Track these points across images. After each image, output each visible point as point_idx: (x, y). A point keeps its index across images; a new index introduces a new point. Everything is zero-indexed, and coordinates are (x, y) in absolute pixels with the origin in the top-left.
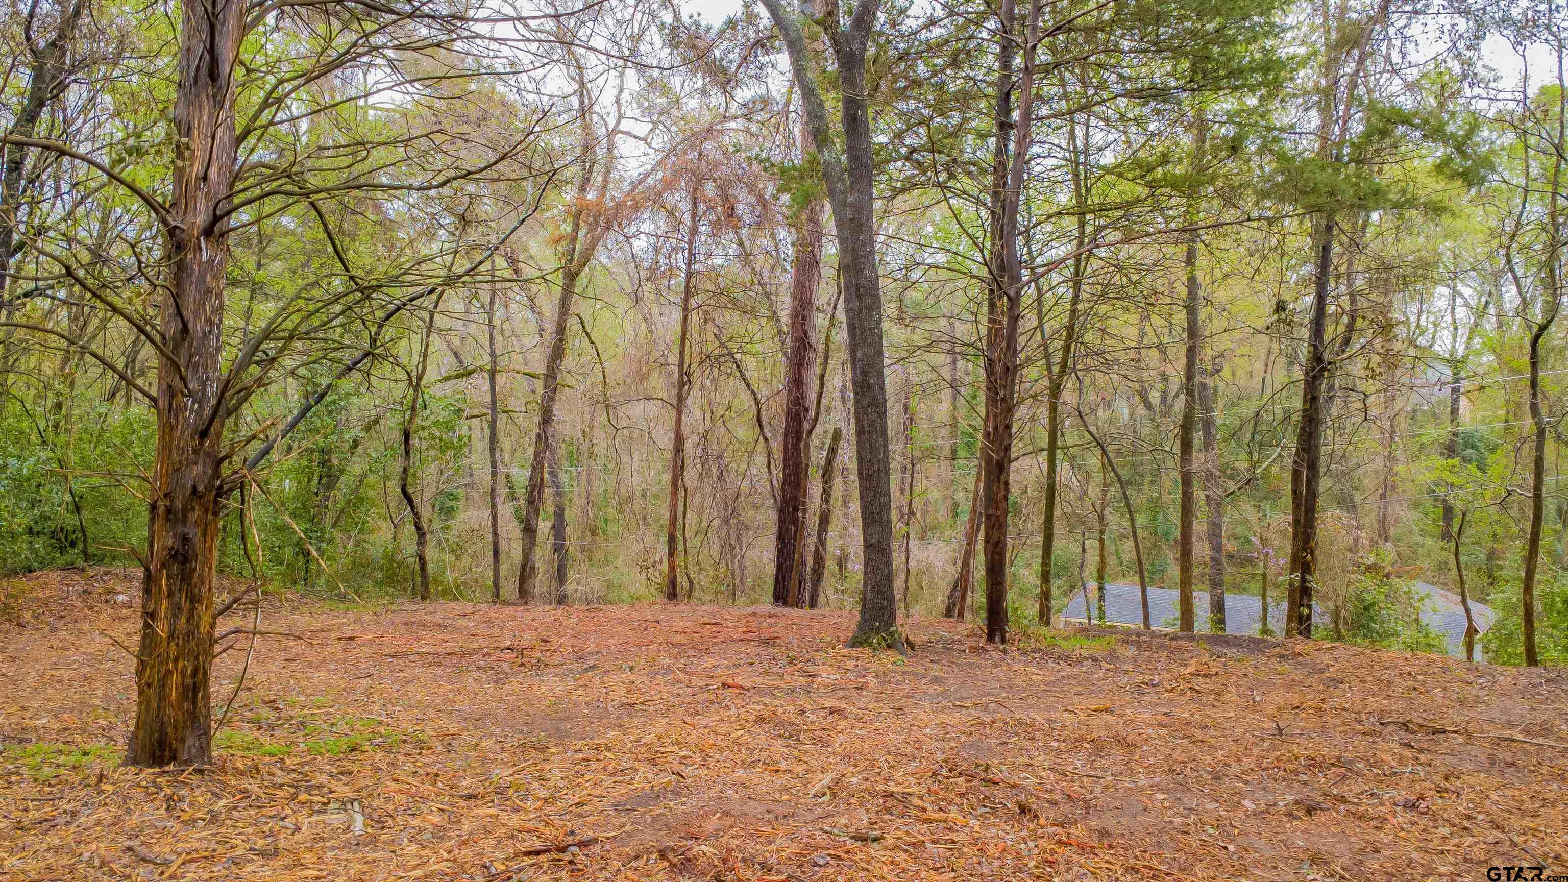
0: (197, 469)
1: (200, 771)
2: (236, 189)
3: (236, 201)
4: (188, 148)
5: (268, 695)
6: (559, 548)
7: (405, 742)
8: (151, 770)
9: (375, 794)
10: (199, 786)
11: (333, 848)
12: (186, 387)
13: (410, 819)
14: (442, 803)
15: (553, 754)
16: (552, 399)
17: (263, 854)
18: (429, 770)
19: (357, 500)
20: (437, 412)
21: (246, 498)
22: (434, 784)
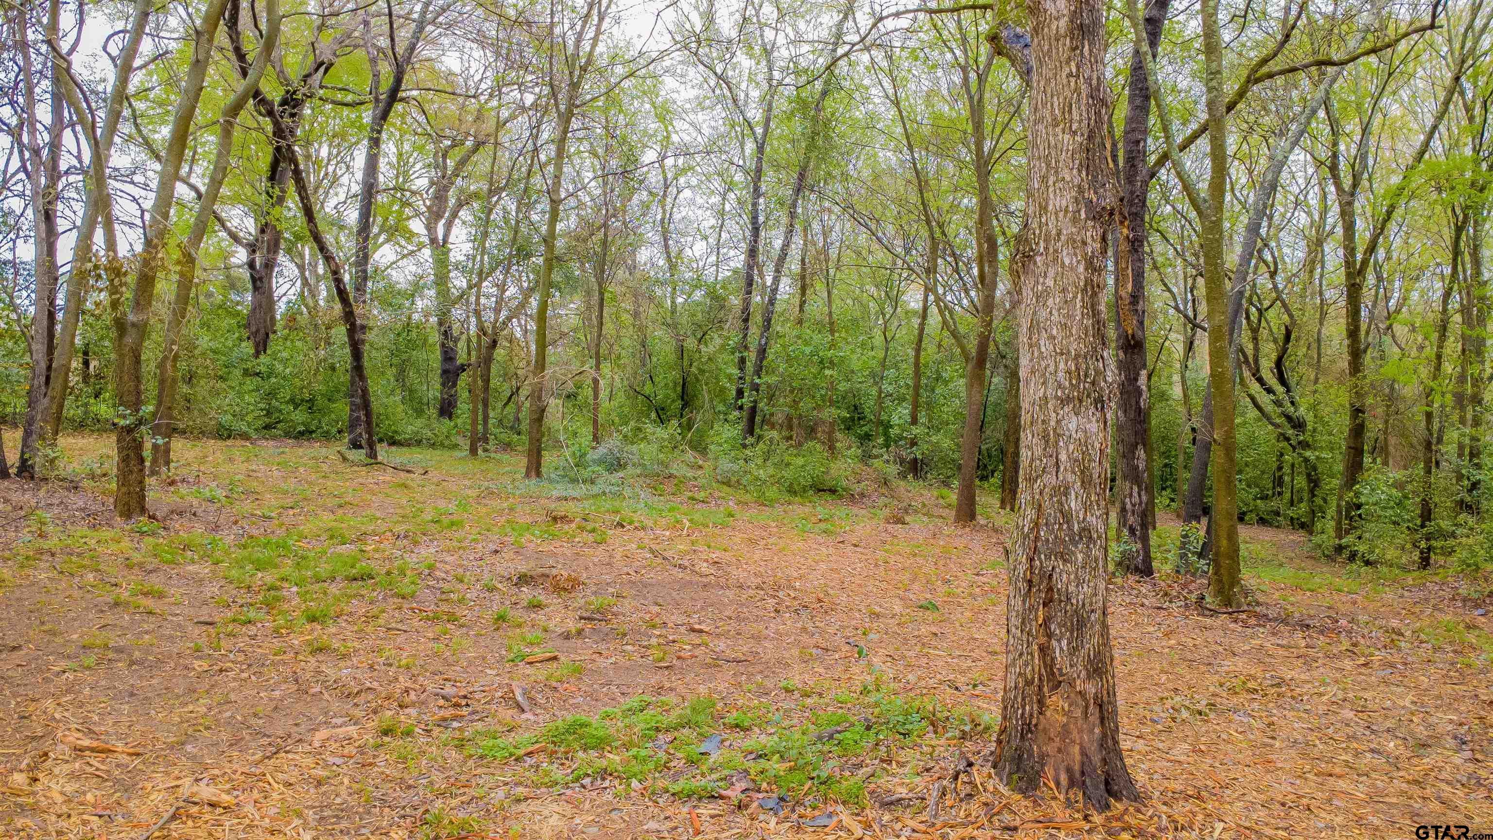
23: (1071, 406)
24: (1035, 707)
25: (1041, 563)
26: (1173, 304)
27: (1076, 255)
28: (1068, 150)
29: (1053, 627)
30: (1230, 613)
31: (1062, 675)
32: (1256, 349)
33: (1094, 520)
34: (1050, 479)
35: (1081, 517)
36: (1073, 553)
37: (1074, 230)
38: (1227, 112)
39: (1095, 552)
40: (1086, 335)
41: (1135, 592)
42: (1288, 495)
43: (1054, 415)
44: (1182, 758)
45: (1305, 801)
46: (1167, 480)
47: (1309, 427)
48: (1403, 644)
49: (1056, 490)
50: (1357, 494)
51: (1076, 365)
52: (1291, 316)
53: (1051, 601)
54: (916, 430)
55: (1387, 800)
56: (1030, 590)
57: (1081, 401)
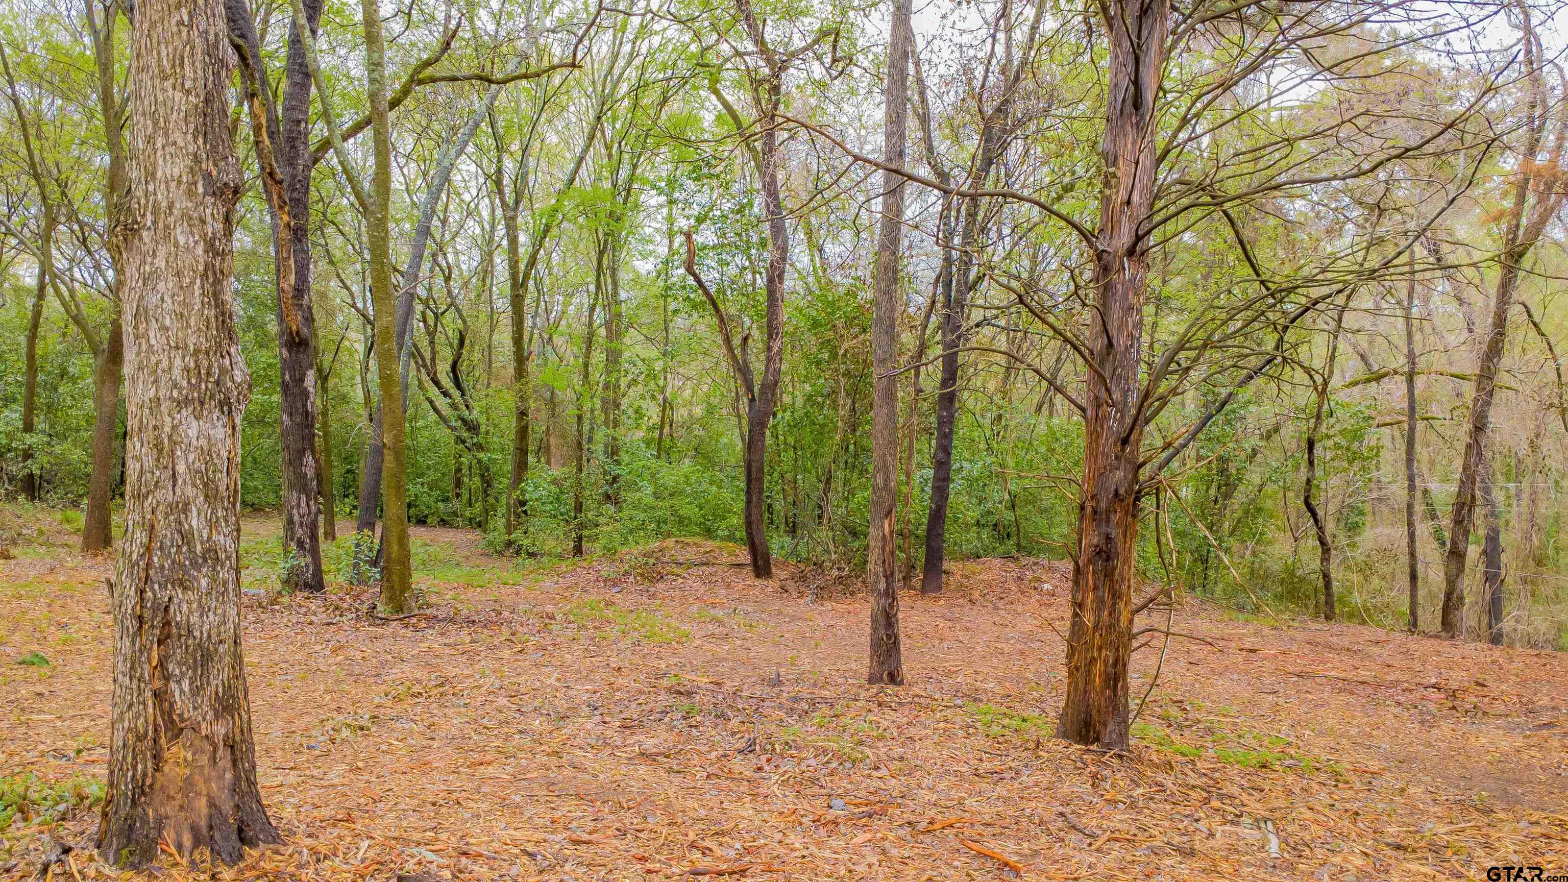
0: (1119, 474)
1: (1121, 757)
2: (1156, 208)
3: (1157, 218)
4: (1115, 176)
5: (1175, 695)
6: (1492, 577)
7: (1318, 769)
8: (1079, 747)
9: (1289, 818)
10: (1119, 771)
11: (1249, 864)
12: (1111, 398)
13: (1329, 853)
14: (1365, 846)
15: (1501, 820)
16: (1488, 404)
17: (1179, 850)
18: (1348, 806)
19: (1253, 511)
20: (1344, 419)
21: (1162, 502)
22: (1355, 822)
23: (190, 409)
24: (149, 765)
25: (154, 594)
26: (349, 300)
27: (193, 234)
28: (180, 110)
29: (171, 667)
30: (401, 620)
31: (182, 720)
32: (434, 353)
33: (222, 538)
34: (165, 495)
35: (205, 536)
36: (196, 579)
37: (190, 205)
38: (391, 109)
39: (225, 574)
40: (207, 328)
41: (304, 610)
42: (466, 496)
43: (168, 420)
44: (336, 781)
45: (455, 795)
46: (350, 487)
47: (483, 429)
48: (554, 627)
49: (172, 508)
50: (523, 492)
51: (196, 362)
52: (464, 322)
53: (169, 636)
54: (30, 439)
55: (528, 776)
56: (141, 627)
57: (202, 404)
